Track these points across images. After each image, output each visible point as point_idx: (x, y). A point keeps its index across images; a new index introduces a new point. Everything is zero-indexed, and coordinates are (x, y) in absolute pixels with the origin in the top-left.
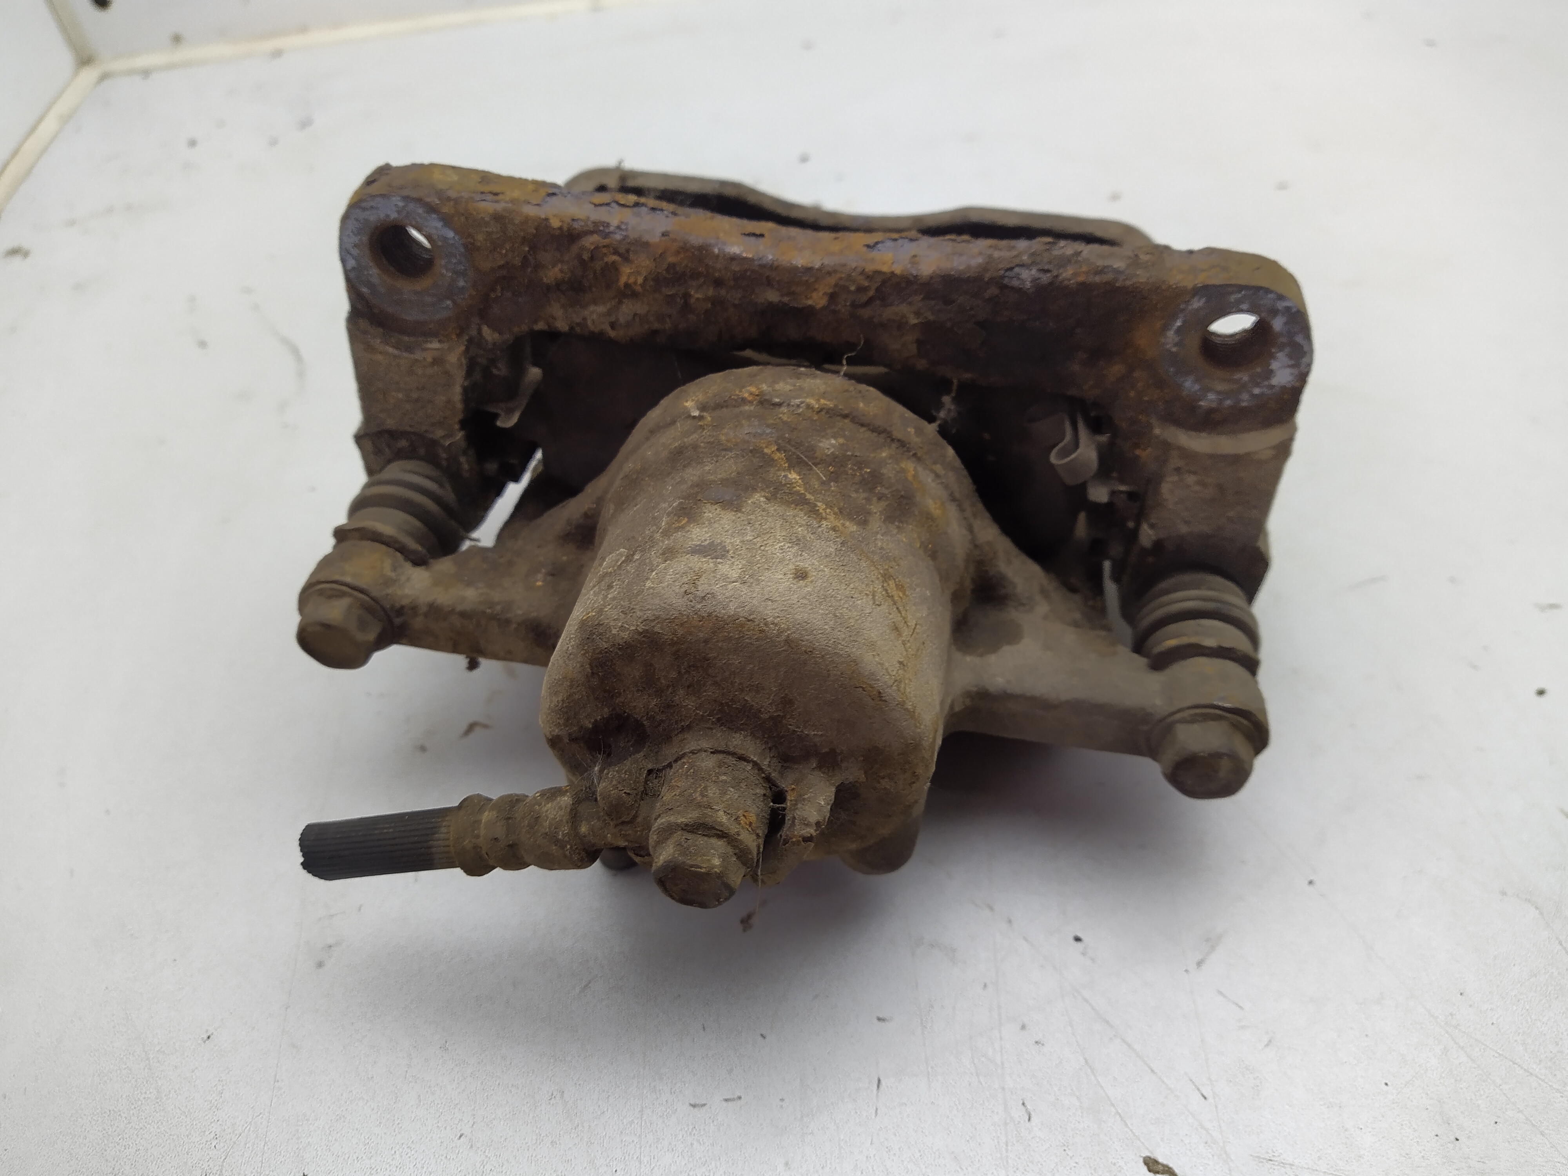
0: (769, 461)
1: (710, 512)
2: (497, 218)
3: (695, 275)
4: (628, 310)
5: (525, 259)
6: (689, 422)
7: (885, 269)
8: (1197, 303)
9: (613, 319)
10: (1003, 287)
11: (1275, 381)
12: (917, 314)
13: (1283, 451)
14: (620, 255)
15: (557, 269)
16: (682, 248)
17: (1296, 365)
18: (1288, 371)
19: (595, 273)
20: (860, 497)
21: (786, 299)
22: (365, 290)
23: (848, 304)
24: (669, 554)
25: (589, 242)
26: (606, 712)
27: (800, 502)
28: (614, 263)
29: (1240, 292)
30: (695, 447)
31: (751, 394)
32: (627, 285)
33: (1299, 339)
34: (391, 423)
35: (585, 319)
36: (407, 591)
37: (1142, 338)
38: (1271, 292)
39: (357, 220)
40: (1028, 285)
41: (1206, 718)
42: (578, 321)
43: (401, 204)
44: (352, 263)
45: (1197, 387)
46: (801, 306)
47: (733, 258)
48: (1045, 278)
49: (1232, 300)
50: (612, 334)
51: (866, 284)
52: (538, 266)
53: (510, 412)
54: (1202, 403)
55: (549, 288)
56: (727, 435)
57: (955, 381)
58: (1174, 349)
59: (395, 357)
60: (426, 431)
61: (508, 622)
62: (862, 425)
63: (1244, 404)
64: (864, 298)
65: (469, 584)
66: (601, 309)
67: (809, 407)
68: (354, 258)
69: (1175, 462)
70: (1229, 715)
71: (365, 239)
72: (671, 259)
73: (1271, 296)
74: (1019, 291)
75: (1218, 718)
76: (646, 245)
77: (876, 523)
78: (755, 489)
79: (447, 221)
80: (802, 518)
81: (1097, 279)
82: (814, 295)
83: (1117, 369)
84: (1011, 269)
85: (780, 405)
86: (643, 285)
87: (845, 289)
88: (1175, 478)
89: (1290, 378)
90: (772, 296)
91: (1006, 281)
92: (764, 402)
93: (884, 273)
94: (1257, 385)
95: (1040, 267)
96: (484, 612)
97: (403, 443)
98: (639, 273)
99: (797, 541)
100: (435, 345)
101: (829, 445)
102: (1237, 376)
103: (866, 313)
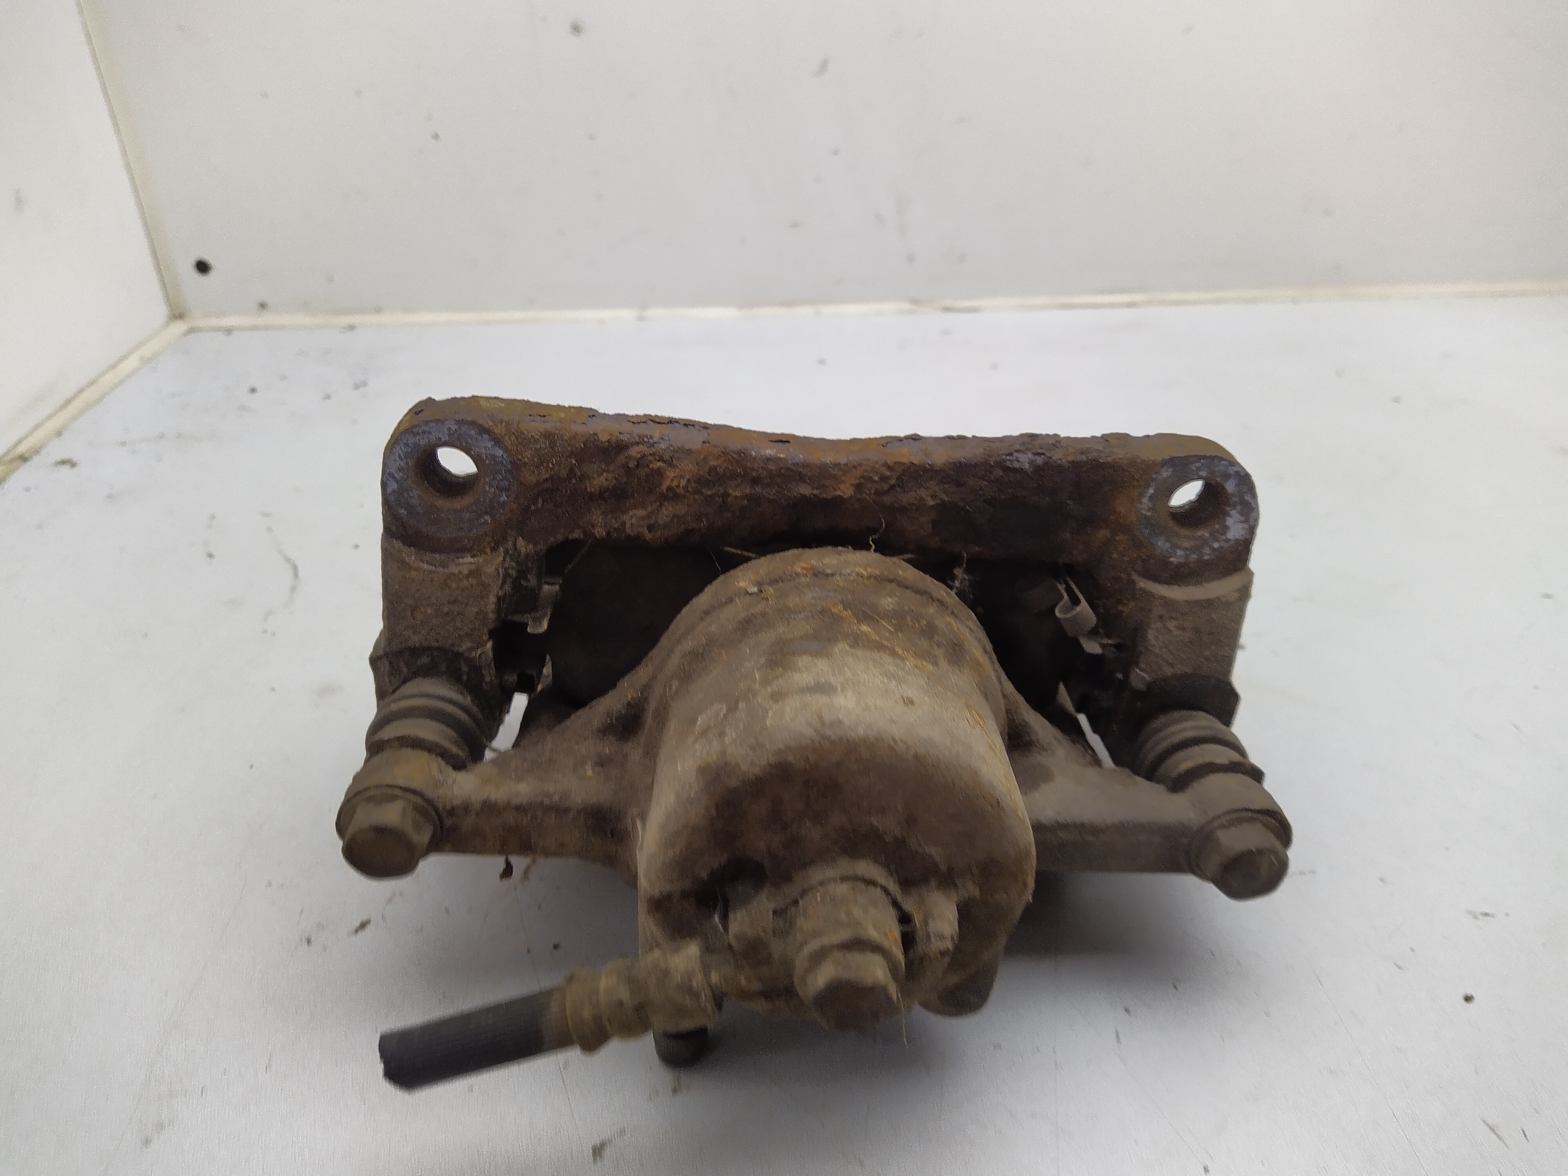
0: (838, 619)
1: (804, 661)
2: (548, 436)
3: (734, 476)
4: (667, 513)
5: (572, 470)
6: (748, 597)
7: (904, 460)
8: (1166, 473)
9: (652, 521)
10: (1006, 469)
11: (1230, 535)
12: (934, 496)
13: (1244, 593)
14: (664, 462)
15: (602, 478)
16: (723, 453)
17: (1247, 521)
18: (1241, 525)
19: (639, 479)
20: (924, 643)
21: (816, 492)
22: (403, 512)
23: (872, 492)
24: (777, 697)
25: (634, 452)
26: (724, 858)
27: (880, 647)
28: (659, 469)
29: (1199, 461)
30: (764, 615)
31: (803, 568)
32: (670, 489)
33: (1247, 498)
34: (415, 640)
35: (624, 524)
36: (456, 791)
37: (1121, 506)
38: (1225, 460)
39: (407, 445)
40: (1027, 466)
41: (1240, 821)
42: (616, 526)
43: (454, 427)
44: (392, 486)
45: (1168, 545)
46: (829, 497)
47: (769, 459)
48: (1040, 460)
49: (1193, 468)
50: (648, 536)
51: (888, 473)
52: (583, 477)
53: (538, 621)
54: (1172, 559)
55: (591, 496)
56: (793, 601)
57: (965, 555)
58: (1148, 514)
59: (430, 572)
60: (453, 645)
61: (567, 810)
62: (907, 588)
63: (1206, 557)
64: (885, 487)
65: (519, 780)
66: (641, 512)
67: (859, 575)
68: (397, 481)
69: (1157, 611)
70: (1259, 816)
71: (411, 462)
72: (713, 463)
73: (1224, 462)
74: (1020, 471)
75: (1251, 820)
76: (689, 452)
77: (943, 663)
78: (836, 640)
79: (498, 441)
80: (887, 658)
81: (1084, 458)
82: (842, 486)
83: (1103, 533)
84: (1011, 454)
85: (833, 575)
86: (685, 488)
87: (870, 479)
88: (1159, 625)
89: (1242, 532)
90: (805, 490)
91: (1008, 464)
92: (817, 573)
93: (904, 464)
94: (1217, 540)
95: (1034, 451)
96: (542, 803)
97: (425, 660)
98: (682, 477)
99: (891, 676)
100: (469, 559)
101: (888, 602)
102: (1200, 533)
103: (887, 499)
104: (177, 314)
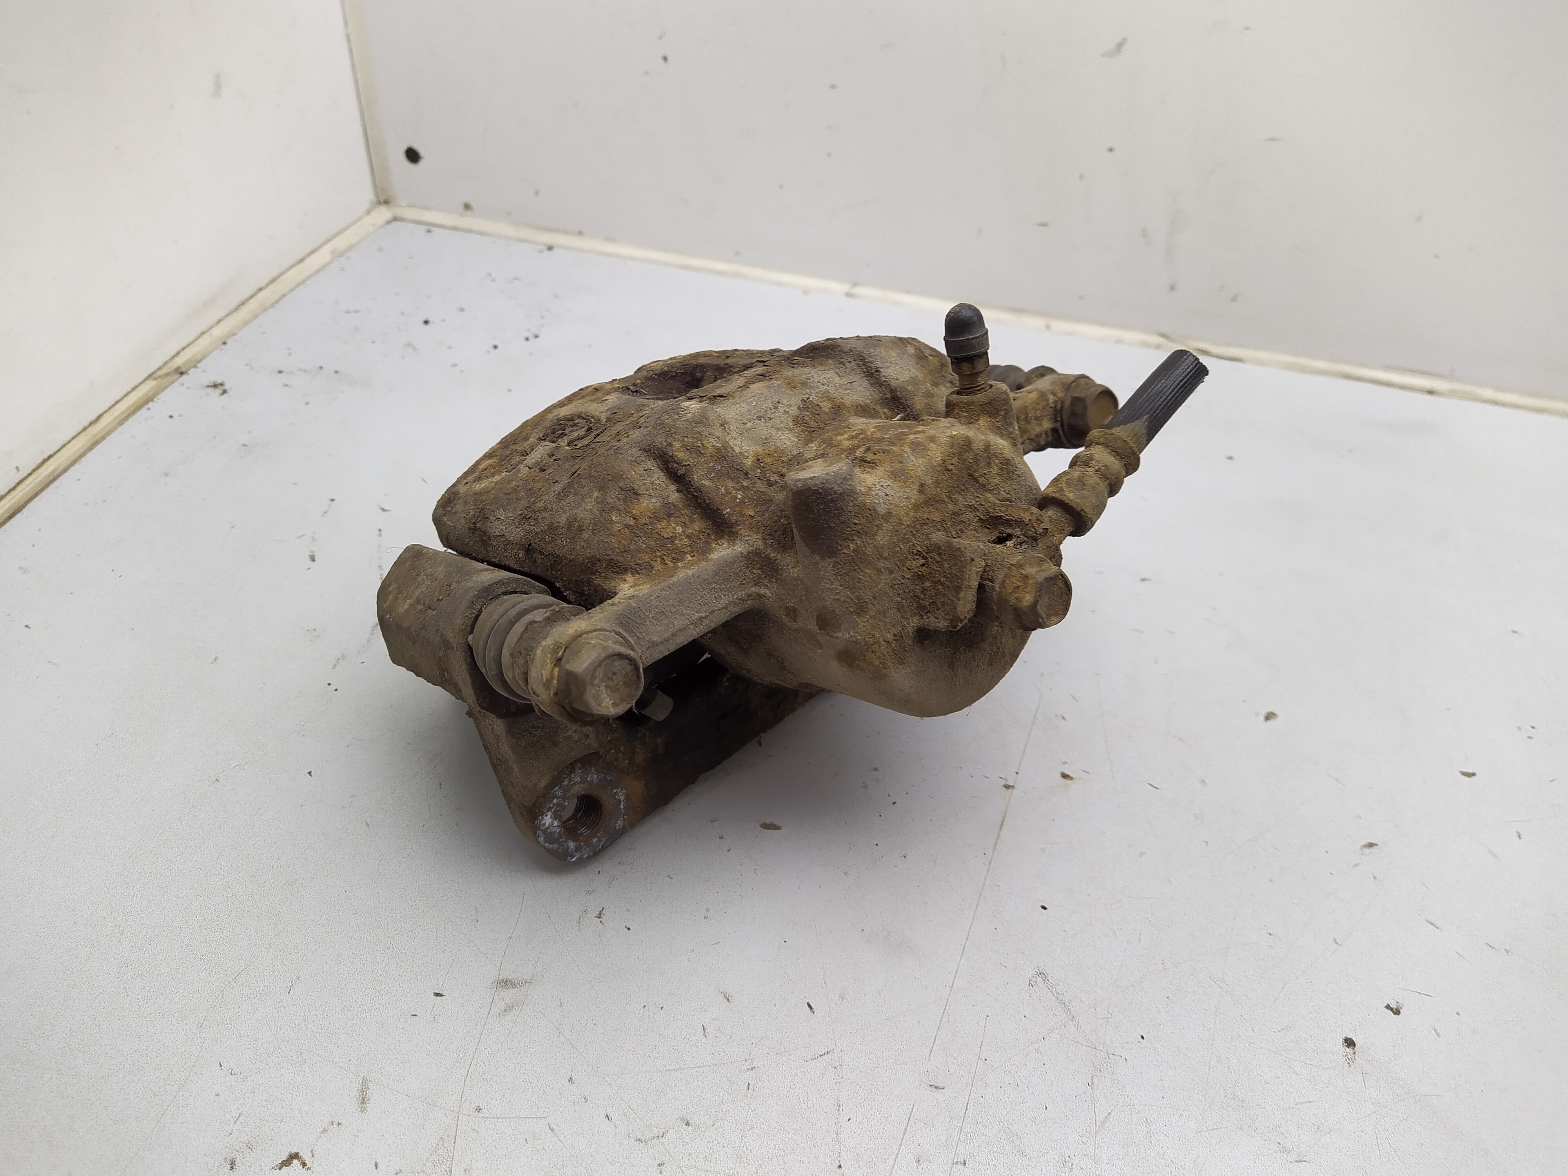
37: (637, 785)
45: (589, 778)
54: (580, 772)
94: (557, 806)
104: (384, 200)
